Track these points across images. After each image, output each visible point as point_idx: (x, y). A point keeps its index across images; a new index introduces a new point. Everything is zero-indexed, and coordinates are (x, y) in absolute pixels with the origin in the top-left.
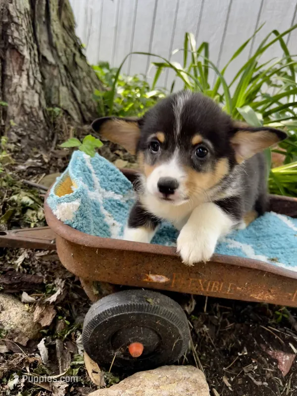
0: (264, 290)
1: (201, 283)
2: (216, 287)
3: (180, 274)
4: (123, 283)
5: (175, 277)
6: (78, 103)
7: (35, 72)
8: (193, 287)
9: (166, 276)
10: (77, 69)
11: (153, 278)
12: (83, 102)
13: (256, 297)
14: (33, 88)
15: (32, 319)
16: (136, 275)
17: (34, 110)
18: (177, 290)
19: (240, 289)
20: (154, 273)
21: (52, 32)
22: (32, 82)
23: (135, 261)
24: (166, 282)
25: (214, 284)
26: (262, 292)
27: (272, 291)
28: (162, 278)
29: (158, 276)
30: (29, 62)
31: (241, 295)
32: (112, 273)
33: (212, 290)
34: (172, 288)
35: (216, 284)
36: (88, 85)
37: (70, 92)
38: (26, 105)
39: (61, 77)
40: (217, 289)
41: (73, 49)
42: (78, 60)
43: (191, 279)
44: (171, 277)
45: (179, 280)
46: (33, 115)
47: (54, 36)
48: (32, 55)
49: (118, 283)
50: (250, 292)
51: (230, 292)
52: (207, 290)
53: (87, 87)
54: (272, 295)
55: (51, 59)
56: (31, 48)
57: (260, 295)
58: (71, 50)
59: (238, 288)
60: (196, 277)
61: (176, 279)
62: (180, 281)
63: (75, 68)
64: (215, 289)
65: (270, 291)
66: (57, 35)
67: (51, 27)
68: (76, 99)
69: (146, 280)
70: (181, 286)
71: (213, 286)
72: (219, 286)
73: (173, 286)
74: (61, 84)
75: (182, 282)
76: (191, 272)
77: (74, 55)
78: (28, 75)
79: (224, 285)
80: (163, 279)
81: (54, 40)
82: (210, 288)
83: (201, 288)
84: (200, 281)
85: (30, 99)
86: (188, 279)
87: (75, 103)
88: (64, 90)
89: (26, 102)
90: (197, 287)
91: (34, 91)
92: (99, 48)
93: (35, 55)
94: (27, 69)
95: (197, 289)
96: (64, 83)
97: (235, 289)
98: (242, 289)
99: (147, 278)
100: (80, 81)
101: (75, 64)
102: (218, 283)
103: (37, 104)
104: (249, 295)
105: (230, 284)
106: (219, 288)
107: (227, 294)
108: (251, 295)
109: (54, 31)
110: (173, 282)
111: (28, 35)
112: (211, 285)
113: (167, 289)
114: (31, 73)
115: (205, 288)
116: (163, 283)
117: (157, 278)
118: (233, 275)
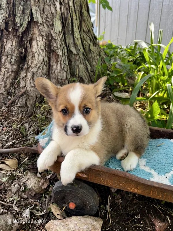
0: (134, 187)
3: (92, 174)
5: (89, 175)
6: (89, 73)
7: (64, 61)
8: (99, 181)
9: (86, 175)
10: (91, 52)
11: (80, 175)
12: (91, 71)
13: (131, 190)
14: (63, 69)
15: (39, 185)
17: (63, 80)
19: (122, 185)
20: (80, 173)
21: (75, 38)
22: (62, 67)
24: (86, 177)
26: (133, 188)
27: (138, 188)
28: (84, 175)
30: (61, 57)
31: (123, 188)
33: (108, 184)
36: (96, 61)
37: (85, 66)
38: (59, 79)
39: (80, 60)
40: (110, 183)
41: (89, 42)
42: (92, 47)
45: (92, 177)
46: (62, 83)
47: (76, 39)
48: (63, 53)
51: (117, 185)
52: (106, 183)
53: (96, 62)
54: (139, 190)
55: (74, 51)
56: (63, 49)
57: (132, 189)
58: (88, 43)
59: (120, 184)
60: (99, 177)
63: (90, 52)
66: (77, 39)
67: (74, 35)
68: (88, 70)
70: (93, 180)
71: (108, 182)
72: (111, 182)
73: (89, 179)
74: (80, 63)
76: (96, 174)
77: (90, 45)
78: (61, 64)
79: (113, 182)
81: (76, 41)
82: (107, 183)
83: (102, 182)
84: (101, 178)
85: (61, 75)
86: (96, 177)
87: (87, 73)
88: (82, 66)
89: (59, 77)
90: (101, 181)
91: (63, 71)
92: (119, 29)
93: (65, 52)
94: (60, 61)
96: (82, 63)
97: (119, 185)
98: (123, 185)
99: (77, 174)
100: (92, 59)
101: (90, 50)
102: (110, 181)
103: (65, 77)
104: (127, 188)
105: (116, 182)
106: (111, 183)
108: (128, 189)
109: (76, 37)
110: (89, 177)
111: (61, 43)
112: (107, 181)
113: (86, 180)
114: (62, 62)
115: (104, 182)
117: (82, 175)
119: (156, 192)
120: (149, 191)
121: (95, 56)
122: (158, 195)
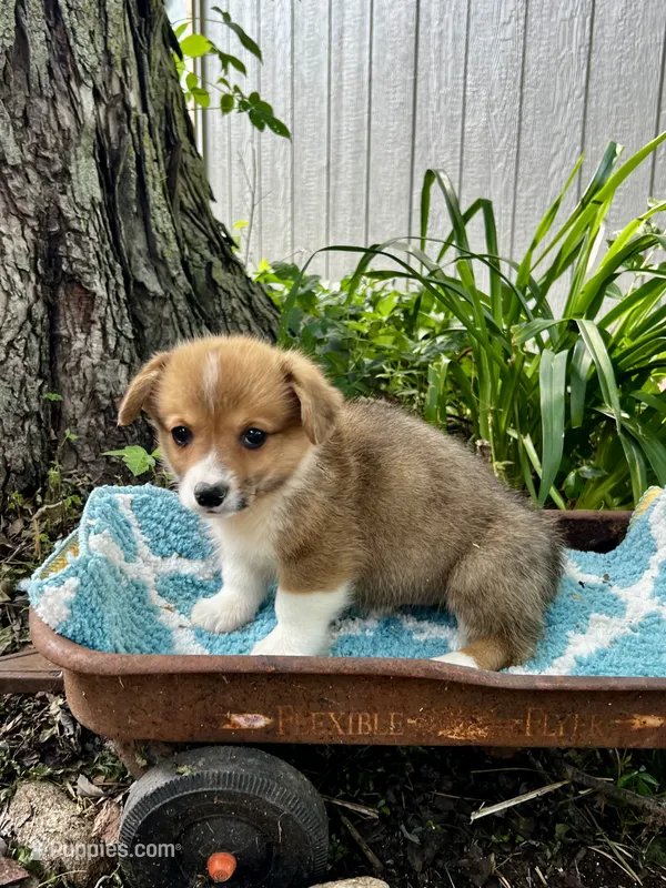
0: (463, 719)
1: (334, 719)
2: (366, 723)
3: (290, 706)
4: (187, 739)
5: (281, 712)
8: (321, 729)
9: (265, 715)
11: (241, 720)
13: (452, 734)
16: (207, 720)
18: (291, 739)
19: (414, 722)
20: (241, 712)
23: (199, 692)
24: (266, 725)
25: (360, 719)
26: (458, 724)
27: (478, 719)
28: (257, 719)
29: (249, 716)
31: (419, 735)
32: (160, 720)
33: (360, 732)
34: (281, 737)
35: (364, 719)
40: (370, 729)
41: (207, 253)
42: (219, 275)
43: (314, 715)
44: (274, 715)
45: (291, 719)
49: (176, 739)
50: (434, 725)
51: (395, 730)
52: (350, 732)
54: (481, 727)
57: (456, 730)
58: (202, 256)
59: (409, 721)
60: (322, 709)
61: (284, 717)
62: (294, 720)
63: (212, 294)
64: (364, 728)
65: (475, 721)
69: (228, 726)
70: (297, 730)
71: (360, 723)
72: (372, 721)
73: (281, 732)
75: (298, 723)
76: (310, 701)
77: (210, 265)
79: (379, 717)
80: (261, 722)
82: (355, 729)
83: (336, 729)
84: (332, 715)
86: (308, 715)
90: (329, 729)
95: (330, 733)
97: (405, 724)
98: (418, 721)
99: (229, 721)
101: (212, 284)
102: (368, 715)
104: (436, 732)
105: (392, 715)
106: (373, 726)
107: (392, 736)
108: (440, 733)
110: (281, 723)
112: (356, 721)
113: (271, 739)
115: (345, 728)
116: (262, 728)
117: (247, 719)
118: (393, 695)
119: (543, 722)
120: (517, 722)
121: (233, 309)
122: (550, 729)
